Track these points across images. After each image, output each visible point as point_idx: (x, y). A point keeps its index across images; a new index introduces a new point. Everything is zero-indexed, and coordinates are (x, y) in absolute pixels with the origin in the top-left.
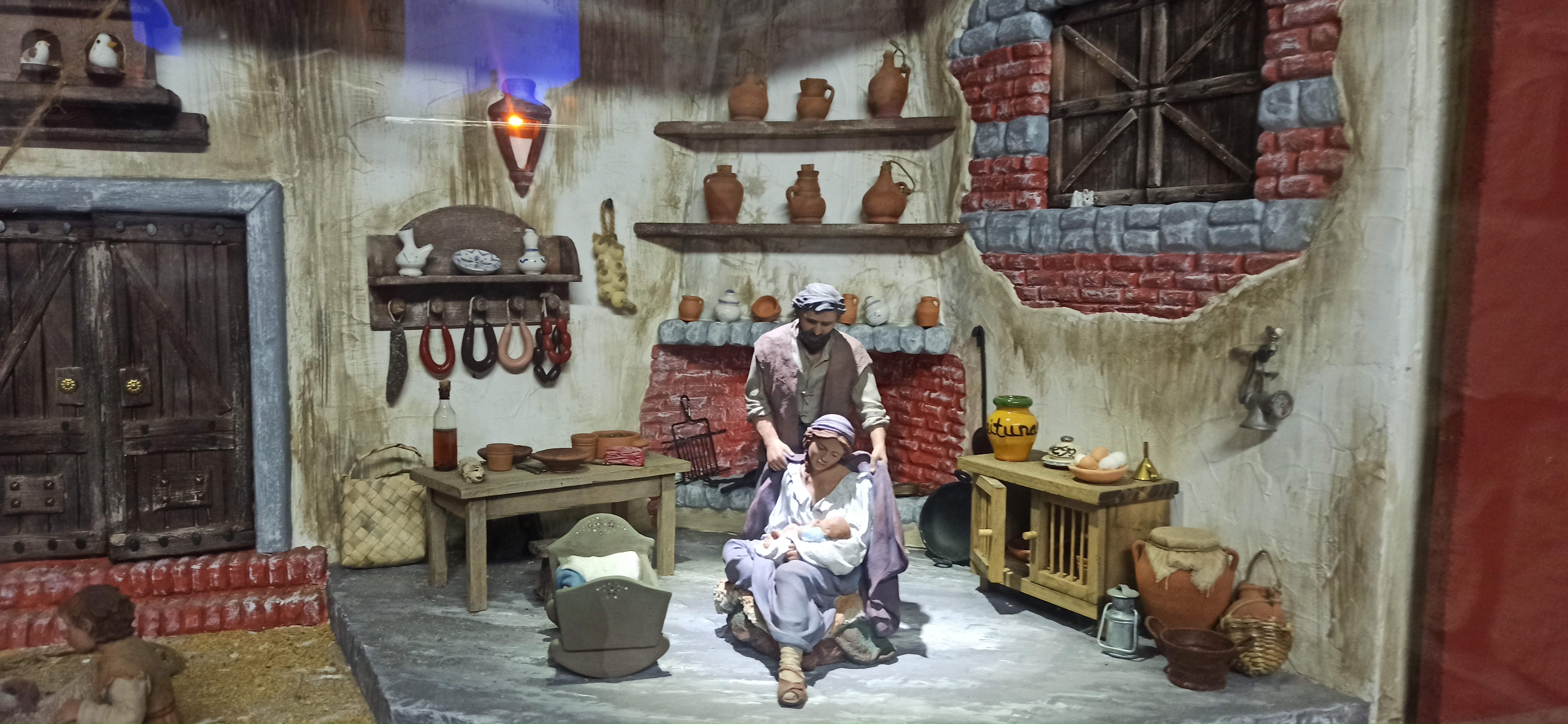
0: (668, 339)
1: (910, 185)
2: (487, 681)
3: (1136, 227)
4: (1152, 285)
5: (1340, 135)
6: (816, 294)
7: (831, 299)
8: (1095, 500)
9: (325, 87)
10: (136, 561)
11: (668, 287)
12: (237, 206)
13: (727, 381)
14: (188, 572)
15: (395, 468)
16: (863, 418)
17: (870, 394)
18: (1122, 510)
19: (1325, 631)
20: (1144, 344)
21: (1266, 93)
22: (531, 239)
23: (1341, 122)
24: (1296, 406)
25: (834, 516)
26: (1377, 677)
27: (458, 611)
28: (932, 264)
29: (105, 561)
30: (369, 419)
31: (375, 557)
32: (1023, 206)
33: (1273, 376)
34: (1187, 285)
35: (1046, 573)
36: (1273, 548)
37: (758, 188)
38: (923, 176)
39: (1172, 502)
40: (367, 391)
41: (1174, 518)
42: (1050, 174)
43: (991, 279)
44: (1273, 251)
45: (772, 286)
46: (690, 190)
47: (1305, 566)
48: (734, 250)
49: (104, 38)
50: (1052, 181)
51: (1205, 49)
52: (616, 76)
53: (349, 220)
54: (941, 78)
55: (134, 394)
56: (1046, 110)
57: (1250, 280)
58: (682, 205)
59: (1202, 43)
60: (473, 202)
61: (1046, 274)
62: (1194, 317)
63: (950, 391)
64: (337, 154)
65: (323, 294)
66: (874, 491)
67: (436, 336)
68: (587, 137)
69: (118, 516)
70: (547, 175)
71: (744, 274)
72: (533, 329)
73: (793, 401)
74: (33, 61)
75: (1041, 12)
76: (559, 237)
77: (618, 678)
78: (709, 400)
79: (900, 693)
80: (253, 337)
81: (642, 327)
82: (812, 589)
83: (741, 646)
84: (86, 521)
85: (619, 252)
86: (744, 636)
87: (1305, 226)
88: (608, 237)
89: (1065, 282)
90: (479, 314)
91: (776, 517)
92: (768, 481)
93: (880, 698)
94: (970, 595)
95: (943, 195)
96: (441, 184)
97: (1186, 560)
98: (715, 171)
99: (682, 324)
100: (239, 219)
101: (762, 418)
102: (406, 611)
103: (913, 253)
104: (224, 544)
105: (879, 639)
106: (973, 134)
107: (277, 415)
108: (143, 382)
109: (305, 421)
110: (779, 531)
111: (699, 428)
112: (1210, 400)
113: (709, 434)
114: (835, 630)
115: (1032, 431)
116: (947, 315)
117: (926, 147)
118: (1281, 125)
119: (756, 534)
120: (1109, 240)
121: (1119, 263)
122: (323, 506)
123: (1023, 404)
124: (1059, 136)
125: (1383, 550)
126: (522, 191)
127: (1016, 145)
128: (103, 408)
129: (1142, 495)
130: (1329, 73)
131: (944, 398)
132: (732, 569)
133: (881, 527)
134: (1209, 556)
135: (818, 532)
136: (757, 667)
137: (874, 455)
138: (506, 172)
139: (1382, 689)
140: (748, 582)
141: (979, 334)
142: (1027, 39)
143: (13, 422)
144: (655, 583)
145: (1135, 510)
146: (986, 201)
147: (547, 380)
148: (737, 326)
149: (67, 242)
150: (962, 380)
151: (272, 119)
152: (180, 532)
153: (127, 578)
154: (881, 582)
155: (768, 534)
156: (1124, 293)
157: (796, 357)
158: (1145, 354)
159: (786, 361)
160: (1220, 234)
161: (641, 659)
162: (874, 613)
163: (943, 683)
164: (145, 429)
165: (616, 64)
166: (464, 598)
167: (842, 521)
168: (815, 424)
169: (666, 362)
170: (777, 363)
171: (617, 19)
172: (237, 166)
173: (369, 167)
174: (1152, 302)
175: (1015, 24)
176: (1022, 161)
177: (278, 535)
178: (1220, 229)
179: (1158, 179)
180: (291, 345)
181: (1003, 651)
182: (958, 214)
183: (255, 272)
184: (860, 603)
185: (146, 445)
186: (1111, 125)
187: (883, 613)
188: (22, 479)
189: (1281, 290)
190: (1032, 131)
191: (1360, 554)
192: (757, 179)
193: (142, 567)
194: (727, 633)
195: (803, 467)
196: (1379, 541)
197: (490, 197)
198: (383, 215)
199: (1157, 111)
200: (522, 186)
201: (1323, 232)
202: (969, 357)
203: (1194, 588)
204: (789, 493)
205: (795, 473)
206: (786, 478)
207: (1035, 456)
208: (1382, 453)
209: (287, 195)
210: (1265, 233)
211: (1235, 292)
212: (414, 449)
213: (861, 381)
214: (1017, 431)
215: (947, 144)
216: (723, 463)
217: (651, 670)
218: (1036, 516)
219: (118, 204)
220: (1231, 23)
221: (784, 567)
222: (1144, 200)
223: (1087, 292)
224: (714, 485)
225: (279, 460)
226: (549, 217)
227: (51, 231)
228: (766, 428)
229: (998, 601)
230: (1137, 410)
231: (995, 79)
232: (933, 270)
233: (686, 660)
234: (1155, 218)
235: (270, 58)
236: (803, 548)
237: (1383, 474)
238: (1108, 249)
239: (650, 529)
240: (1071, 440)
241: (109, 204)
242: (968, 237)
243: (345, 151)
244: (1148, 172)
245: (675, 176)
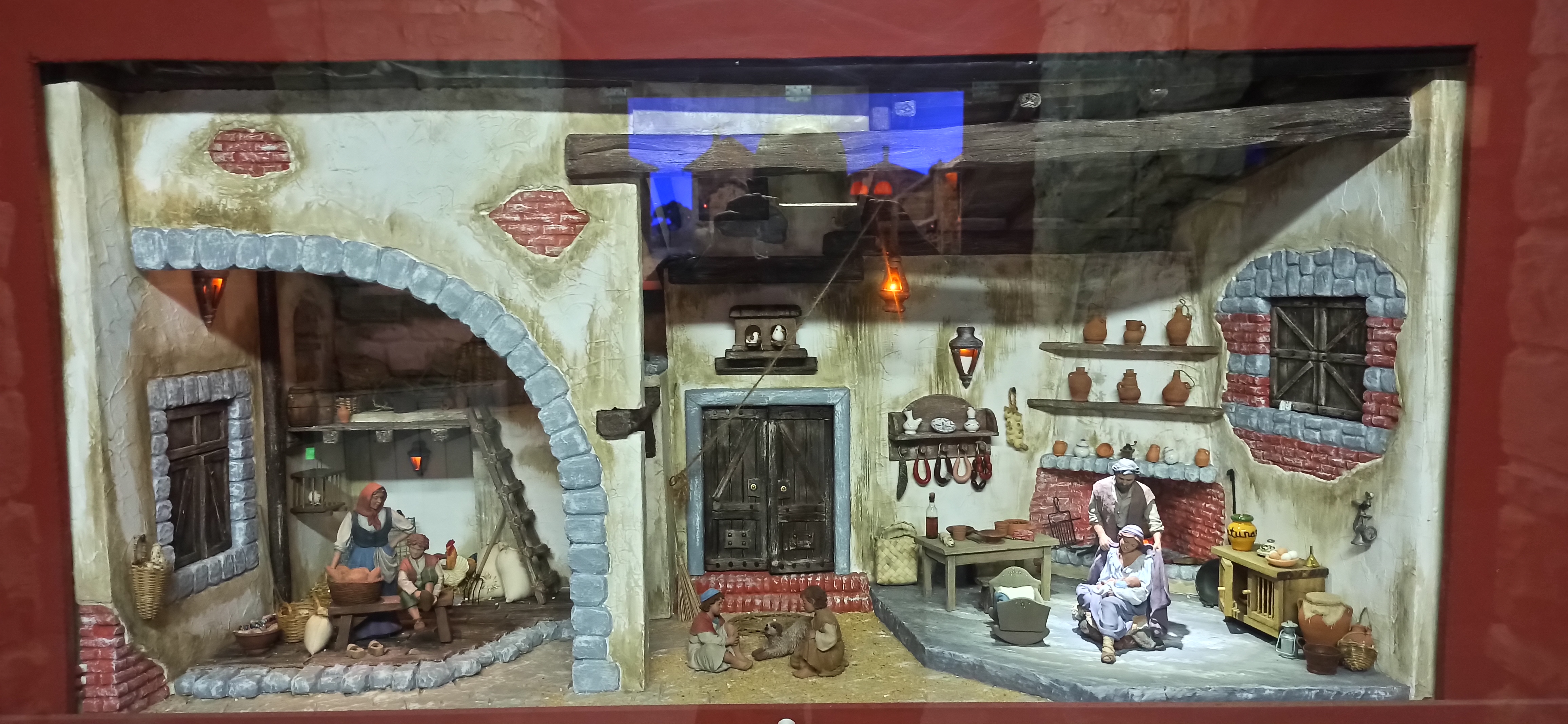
0: (1046, 465)
1: (1192, 384)
2: (965, 641)
3: (1309, 428)
4: (1317, 461)
5: (1397, 400)
6: (1124, 466)
7: (1132, 469)
8: (1275, 576)
9: (871, 339)
10: (782, 574)
11: (1047, 435)
12: (831, 402)
13: (1081, 489)
14: (807, 581)
15: (900, 533)
16: (1149, 527)
17: (1154, 514)
18: (1293, 582)
19: (1392, 651)
20: (1313, 492)
21: (1366, 371)
22: (971, 413)
23: (1398, 394)
24: (1379, 535)
25: (1133, 576)
26: (1414, 674)
27: (941, 610)
28: (1206, 429)
29: (767, 573)
30: (887, 507)
31: (893, 580)
32: (1254, 405)
33: (1370, 518)
34: (1333, 464)
35: (1255, 613)
36: (1370, 607)
37: (1100, 379)
38: (1201, 377)
39: (1326, 579)
40: (887, 492)
41: (1327, 587)
42: (1270, 387)
43: (1238, 444)
44: (1371, 453)
45: (1108, 436)
46: (1060, 379)
47: (1384, 617)
48: (1086, 415)
49: (779, 328)
50: (1272, 392)
51: (1344, 337)
52: (1018, 318)
53: (880, 405)
54: (1211, 323)
55: (784, 493)
56: (1268, 351)
57: (1361, 466)
58: (1055, 388)
59: (1342, 335)
60: (940, 393)
61: (1266, 445)
62: (1336, 481)
63: (1216, 504)
64: (875, 372)
65: (867, 443)
66: (1154, 565)
67: (921, 463)
68: (1001, 354)
69: (775, 552)
70: (979, 376)
71: (1092, 429)
72: (971, 460)
73: (1113, 516)
74: (752, 342)
75: (1264, 298)
76: (986, 410)
77: (1025, 646)
78: (1071, 500)
79: (1162, 663)
80: (836, 466)
81: (1031, 458)
82: (1120, 610)
83: (1085, 637)
84: (759, 554)
85: (1019, 417)
86: (1087, 632)
87: (1383, 443)
88: (1013, 409)
89: (1276, 452)
90: (942, 452)
91: (1104, 573)
92: (1100, 556)
93: (1152, 664)
94: (1218, 623)
95: (1212, 390)
96: (925, 384)
97: (1321, 610)
98: (1075, 370)
99: (1054, 458)
100: (832, 407)
101: (1097, 523)
102: (916, 608)
103: (1195, 422)
104: (820, 568)
105: (1155, 638)
106: (1228, 358)
107: (846, 505)
108: (788, 487)
109: (858, 508)
110: (1104, 581)
111: (1064, 517)
112: (1343, 526)
113: (1071, 520)
114: (1132, 631)
115: (1253, 535)
116: (1214, 460)
117: (1202, 360)
118: (1374, 390)
119: (1094, 582)
120: (1297, 433)
121: (1302, 446)
122: (865, 552)
123: (1248, 520)
124: (1276, 368)
125: (1415, 610)
126: (966, 386)
127: (1250, 370)
128: (770, 499)
129: (1304, 574)
130: (1393, 367)
131: (1213, 508)
132: (1081, 598)
133: (1157, 582)
134: (1334, 608)
135: (1124, 583)
136: (1093, 647)
137: (1154, 546)
138: (958, 376)
139: (1417, 680)
140: (1089, 605)
141: (1231, 474)
142: (1256, 313)
143: (730, 504)
144: (1043, 603)
145: (1302, 583)
146: (1235, 398)
147: (978, 488)
148: (1087, 460)
149: (754, 419)
150: (1223, 499)
151: (846, 357)
152: (801, 561)
153: (780, 582)
154: (1156, 610)
155: (1099, 583)
156: (1304, 463)
157: (1114, 494)
158: (1314, 498)
159: (1109, 496)
160: (1347, 439)
161: (1035, 637)
162: (1153, 625)
163: (1187, 661)
164: (787, 510)
165: (1018, 312)
166: (944, 604)
167: (1136, 578)
168: (1123, 529)
169: (1045, 478)
170: (1105, 497)
171: (1019, 287)
172: (829, 381)
173: (890, 378)
174: (1317, 470)
175: (1249, 302)
176: (1254, 379)
177: (845, 566)
178: (1347, 437)
179: (1323, 402)
180: (852, 469)
181: (1223, 651)
182: (1220, 401)
183: (839, 433)
184: (1146, 620)
185: (787, 518)
186: (1300, 367)
187: (1157, 625)
188: (733, 531)
189: (1373, 473)
190: (1259, 363)
191: (1406, 612)
192: (1100, 374)
193: (785, 577)
194: (1079, 631)
195: (1117, 550)
196: (1413, 606)
197: (949, 391)
198: (896, 402)
199: (1322, 365)
200: (965, 380)
201: (1390, 448)
202: (1226, 485)
203: (1324, 625)
204: (1111, 562)
205: (1114, 554)
206: (1109, 555)
207: (1253, 548)
208: (1414, 562)
209: (852, 393)
210: (1367, 443)
211: (1354, 471)
212: (911, 524)
213: (1149, 508)
214: (1243, 535)
215: (1214, 360)
216: (1078, 537)
217: (1040, 643)
218: (1250, 581)
219: (780, 402)
220: (1356, 327)
221: (1106, 599)
222: (1316, 413)
223: (1287, 459)
224: (1074, 551)
225: (847, 528)
226: (980, 398)
227: (748, 414)
228: (1099, 529)
229: (1232, 627)
230: (1310, 527)
231: (1239, 330)
232: (1206, 433)
233: (1057, 641)
234: (1318, 425)
235: (846, 327)
236: (1116, 590)
237: (1415, 573)
238: (1297, 438)
239: (1037, 573)
240: (1273, 541)
241: (776, 402)
242: (1225, 416)
243: (879, 370)
244: (1318, 398)
245: (1051, 372)
